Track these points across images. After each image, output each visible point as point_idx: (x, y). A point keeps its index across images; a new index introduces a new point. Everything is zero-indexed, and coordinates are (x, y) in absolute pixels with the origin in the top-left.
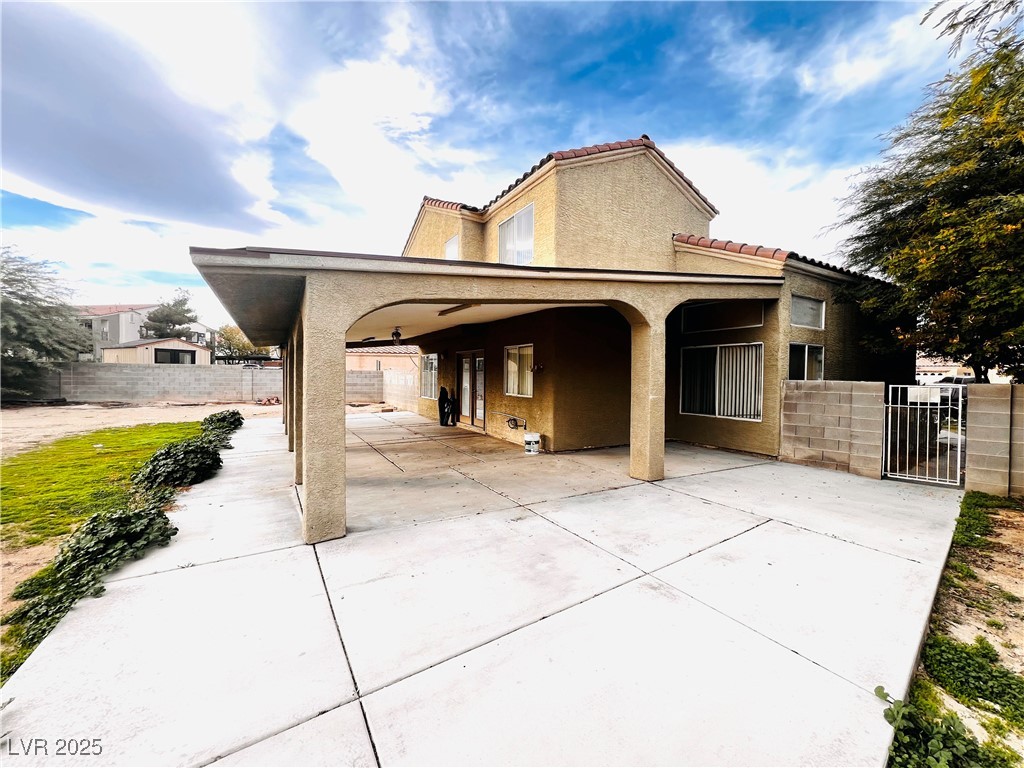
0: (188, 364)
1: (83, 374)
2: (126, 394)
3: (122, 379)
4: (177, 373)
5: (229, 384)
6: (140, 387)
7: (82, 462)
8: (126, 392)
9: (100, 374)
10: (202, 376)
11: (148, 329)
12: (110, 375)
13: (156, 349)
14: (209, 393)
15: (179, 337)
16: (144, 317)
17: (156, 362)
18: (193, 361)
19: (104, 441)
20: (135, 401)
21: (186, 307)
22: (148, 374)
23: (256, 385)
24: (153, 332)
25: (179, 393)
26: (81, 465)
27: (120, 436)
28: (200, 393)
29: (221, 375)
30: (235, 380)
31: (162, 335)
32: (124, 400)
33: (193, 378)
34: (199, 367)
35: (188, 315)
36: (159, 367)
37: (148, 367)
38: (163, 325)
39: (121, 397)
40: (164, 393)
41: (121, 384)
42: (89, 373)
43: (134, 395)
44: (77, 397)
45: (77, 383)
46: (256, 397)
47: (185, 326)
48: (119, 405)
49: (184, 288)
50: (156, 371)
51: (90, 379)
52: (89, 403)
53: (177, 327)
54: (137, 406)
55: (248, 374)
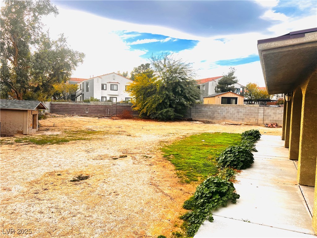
0: (234, 104)
1: (197, 108)
2: (210, 118)
3: (210, 111)
4: (230, 108)
5: (252, 115)
6: (216, 115)
7: (198, 147)
8: (211, 117)
9: (203, 109)
10: (240, 110)
11: (218, 88)
12: (206, 109)
13: (222, 97)
14: (243, 119)
15: (230, 91)
16: (216, 83)
17: (222, 104)
18: (236, 103)
19: (205, 139)
20: (214, 121)
21: (233, 76)
22: (219, 109)
23: (266, 115)
24: (220, 89)
25: (230, 118)
26: (199, 149)
27: (210, 137)
28: (239, 118)
29: (248, 110)
30: (255, 113)
31: (224, 90)
32: (210, 120)
33: (236, 111)
34: (239, 105)
35: (234, 80)
36: (223, 106)
37: (218, 106)
38: (224, 86)
39: (209, 119)
40: (224, 118)
41: (209, 113)
42: (199, 108)
43: (213, 118)
44: (195, 118)
45: (195, 112)
46: (265, 122)
47: (232, 85)
48: (208, 122)
49: (233, 67)
50: (222, 107)
51: (200, 111)
52: (199, 121)
53: (229, 86)
54: (214, 123)
55: (261, 110)
